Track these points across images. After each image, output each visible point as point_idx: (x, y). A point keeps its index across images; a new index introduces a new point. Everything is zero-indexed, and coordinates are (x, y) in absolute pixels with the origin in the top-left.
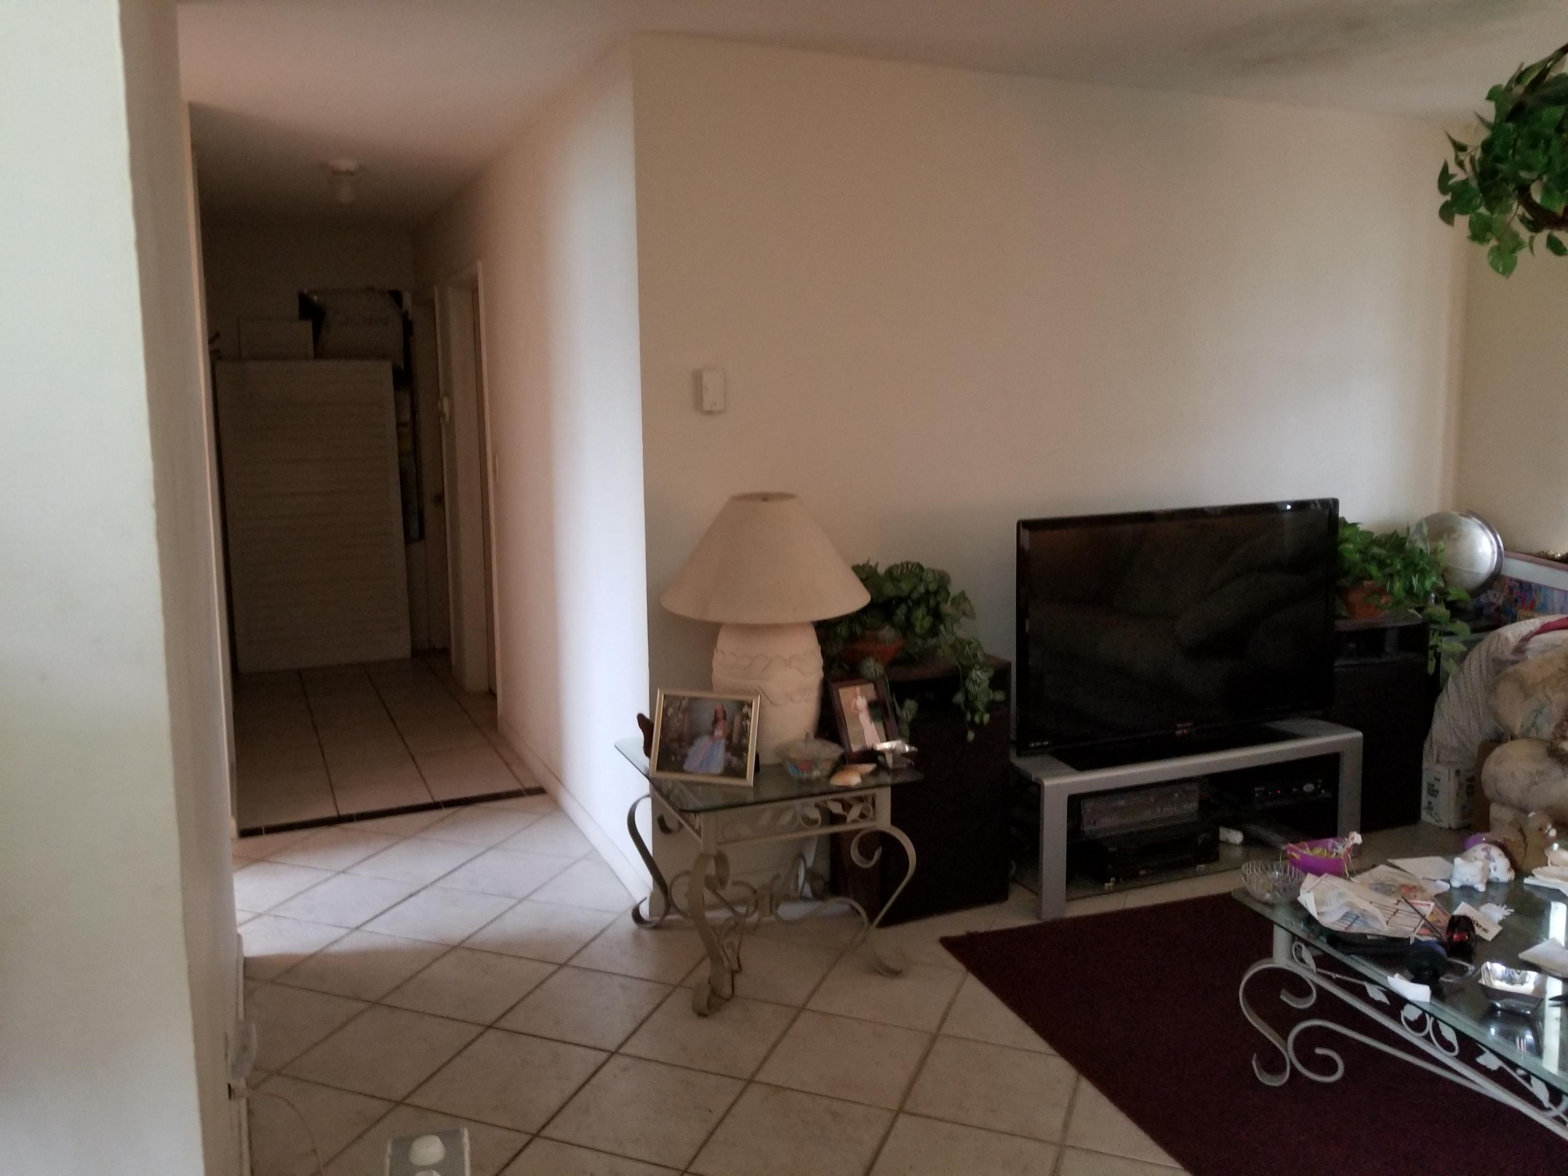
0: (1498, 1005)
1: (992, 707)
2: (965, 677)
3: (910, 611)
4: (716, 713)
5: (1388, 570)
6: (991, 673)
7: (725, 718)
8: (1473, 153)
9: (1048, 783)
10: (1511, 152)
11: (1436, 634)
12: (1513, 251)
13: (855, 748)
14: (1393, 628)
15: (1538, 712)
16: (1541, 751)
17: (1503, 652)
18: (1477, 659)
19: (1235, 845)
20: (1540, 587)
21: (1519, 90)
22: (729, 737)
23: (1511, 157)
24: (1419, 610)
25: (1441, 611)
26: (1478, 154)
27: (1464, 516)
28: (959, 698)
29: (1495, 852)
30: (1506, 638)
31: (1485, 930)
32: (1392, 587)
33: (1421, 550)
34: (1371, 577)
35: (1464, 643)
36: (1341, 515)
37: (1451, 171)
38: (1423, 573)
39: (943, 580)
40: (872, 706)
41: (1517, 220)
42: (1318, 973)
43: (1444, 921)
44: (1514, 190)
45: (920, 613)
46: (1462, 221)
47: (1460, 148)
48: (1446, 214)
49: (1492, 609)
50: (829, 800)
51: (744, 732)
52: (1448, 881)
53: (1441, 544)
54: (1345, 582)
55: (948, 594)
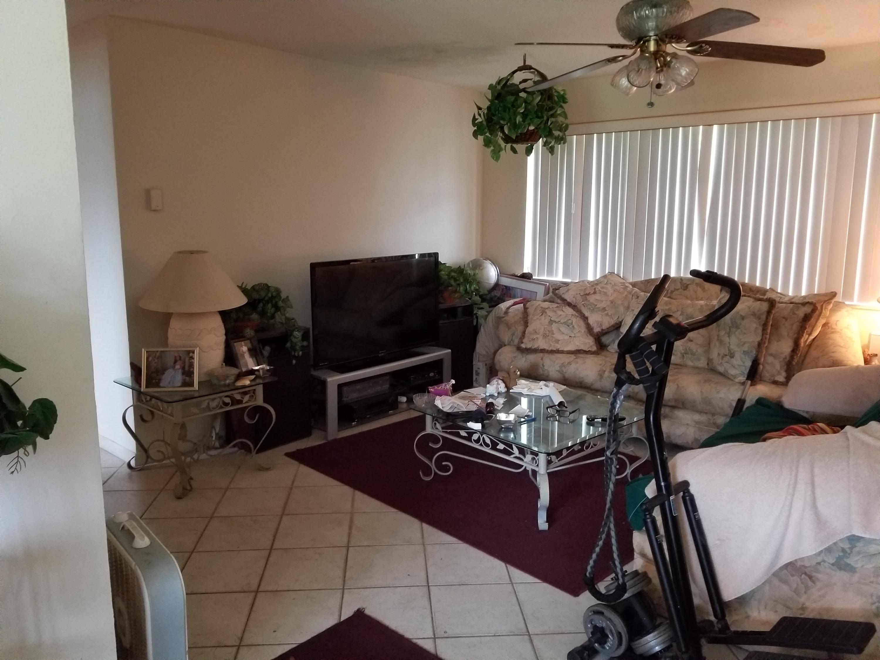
0: (503, 426)
1: (303, 348)
2: (291, 335)
3: (264, 305)
4: (175, 357)
5: (458, 282)
6: (302, 333)
7: (180, 359)
8: (484, 111)
9: (329, 380)
10: (497, 112)
11: (476, 308)
12: (499, 152)
13: (244, 370)
14: (460, 307)
15: (513, 335)
16: (515, 349)
17: (500, 314)
18: (491, 318)
19: (403, 403)
20: (513, 288)
21: (499, 87)
22: (183, 368)
23: (497, 115)
24: (470, 299)
25: (477, 299)
26: (486, 112)
27: (485, 260)
28: (288, 345)
29: (500, 382)
30: (502, 308)
31: (498, 407)
32: (459, 290)
33: (470, 274)
34: (451, 286)
35: (487, 312)
36: (439, 260)
37: (476, 117)
38: (471, 284)
39: (278, 291)
40: (249, 350)
41: (500, 138)
42: (443, 431)
43: (485, 405)
44: (499, 128)
45: (270, 306)
46: (481, 138)
47: (479, 108)
48: (475, 134)
49: (496, 299)
50: (235, 393)
51: (191, 365)
52: (485, 394)
53: (477, 271)
54: (442, 288)
55: (281, 298)
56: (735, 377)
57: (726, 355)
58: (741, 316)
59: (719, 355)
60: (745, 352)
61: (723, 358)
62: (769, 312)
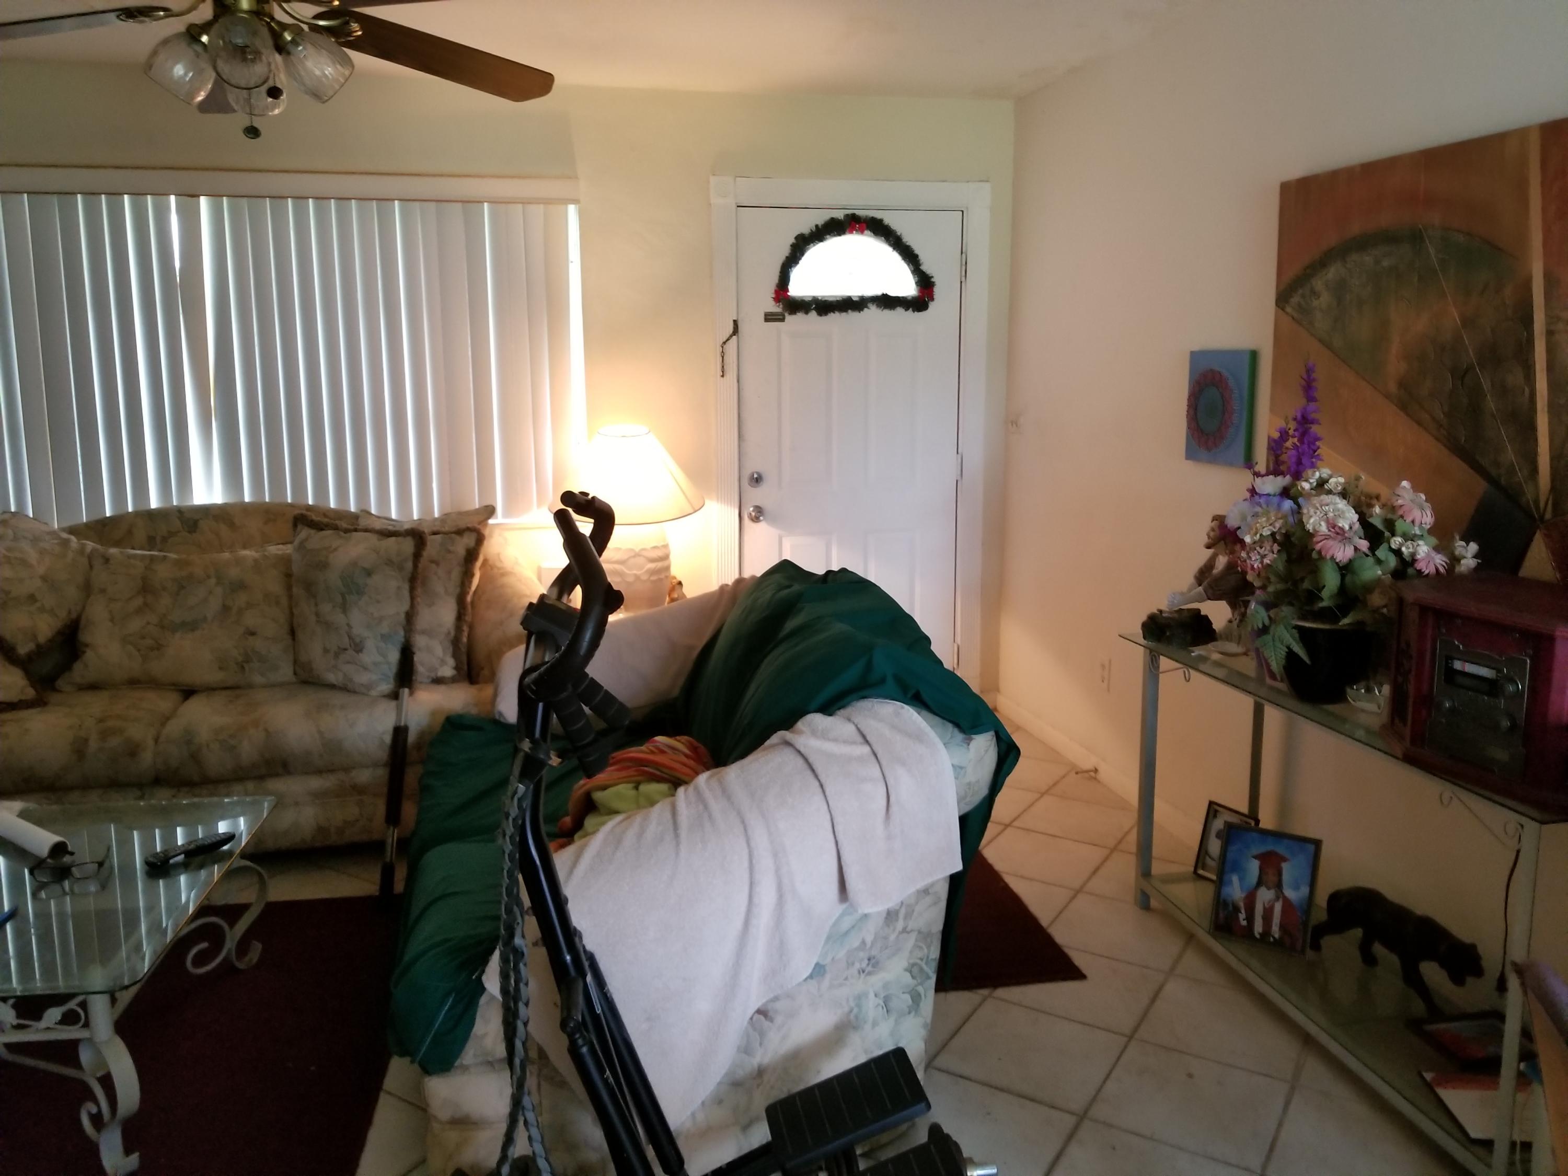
56: (369, 687)
57: (346, 649)
58: (364, 569)
59: (326, 651)
60: (385, 638)
61: (337, 655)
62: (417, 556)
